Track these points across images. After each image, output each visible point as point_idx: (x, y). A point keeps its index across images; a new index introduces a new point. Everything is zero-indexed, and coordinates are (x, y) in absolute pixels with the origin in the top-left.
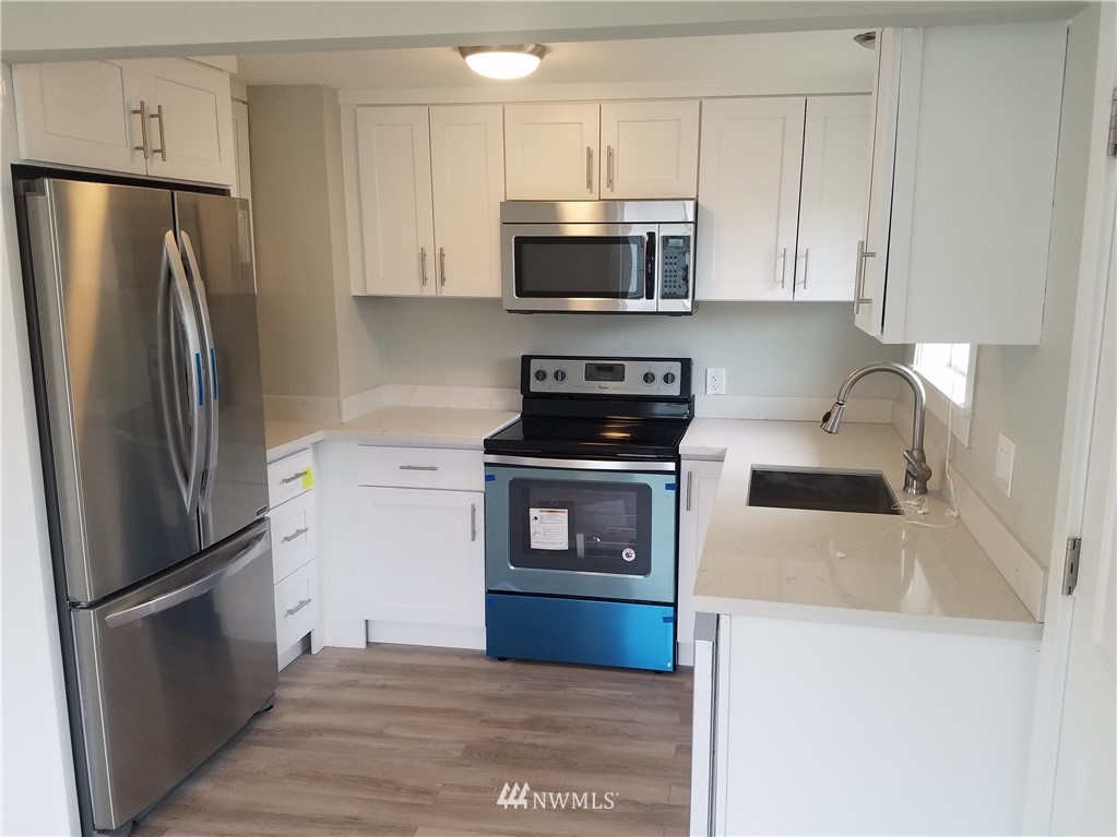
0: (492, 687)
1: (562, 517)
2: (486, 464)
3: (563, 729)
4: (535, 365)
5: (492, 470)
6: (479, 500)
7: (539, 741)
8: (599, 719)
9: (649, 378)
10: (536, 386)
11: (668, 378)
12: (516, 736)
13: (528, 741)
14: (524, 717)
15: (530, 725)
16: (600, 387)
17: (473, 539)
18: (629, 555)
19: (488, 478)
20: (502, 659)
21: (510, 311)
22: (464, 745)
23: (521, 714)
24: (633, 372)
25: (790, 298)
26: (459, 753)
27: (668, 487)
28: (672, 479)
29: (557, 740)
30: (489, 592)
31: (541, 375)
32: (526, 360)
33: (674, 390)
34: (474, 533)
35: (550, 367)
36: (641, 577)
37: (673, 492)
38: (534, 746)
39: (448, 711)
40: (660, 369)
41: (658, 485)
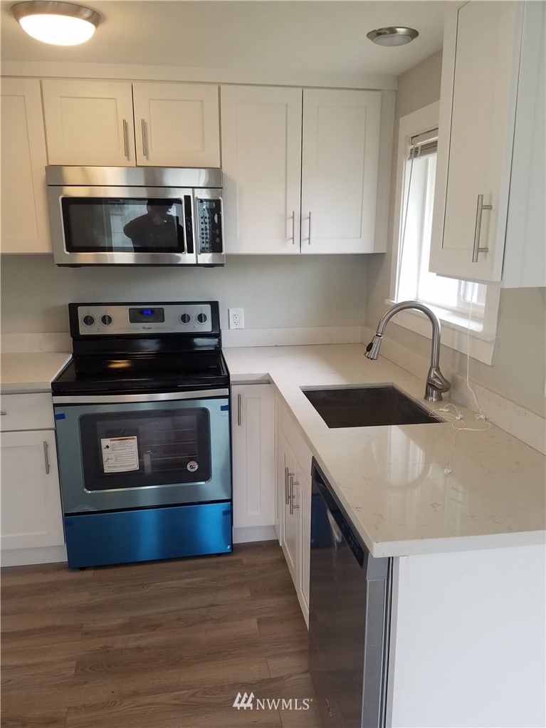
0: (83, 598)
1: (132, 443)
2: (55, 405)
3: (159, 626)
4: (82, 312)
5: (60, 411)
6: (50, 437)
7: (143, 643)
8: (186, 609)
9: (185, 318)
10: (84, 330)
11: (201, 318)
12: (120, 642)
13: (133, 644)
14: (120, 621)
15: (128, 628)
16: (144, 328)
17: (48, 473)
18: (193, 466)
19: (58, 417)
20: (82, 569)
21: (60, 265)
22: (75, 662)
23: (117, 619)
24: (172, 314)
25: (298, 252)
26: (73, 672)
27: (223, 408)
28: (225, 402)
29: (157, 639)
30: (66, 515)
31: (89, 320)
32: (73, 308)
33: (207, 327)
34: (48, 466)
35: (97, 313)
36: (203, 483)
37: (227, 412)
38: (139, 648)
39: (48, 629)
40: (194, 311)
41: (214, 408)
